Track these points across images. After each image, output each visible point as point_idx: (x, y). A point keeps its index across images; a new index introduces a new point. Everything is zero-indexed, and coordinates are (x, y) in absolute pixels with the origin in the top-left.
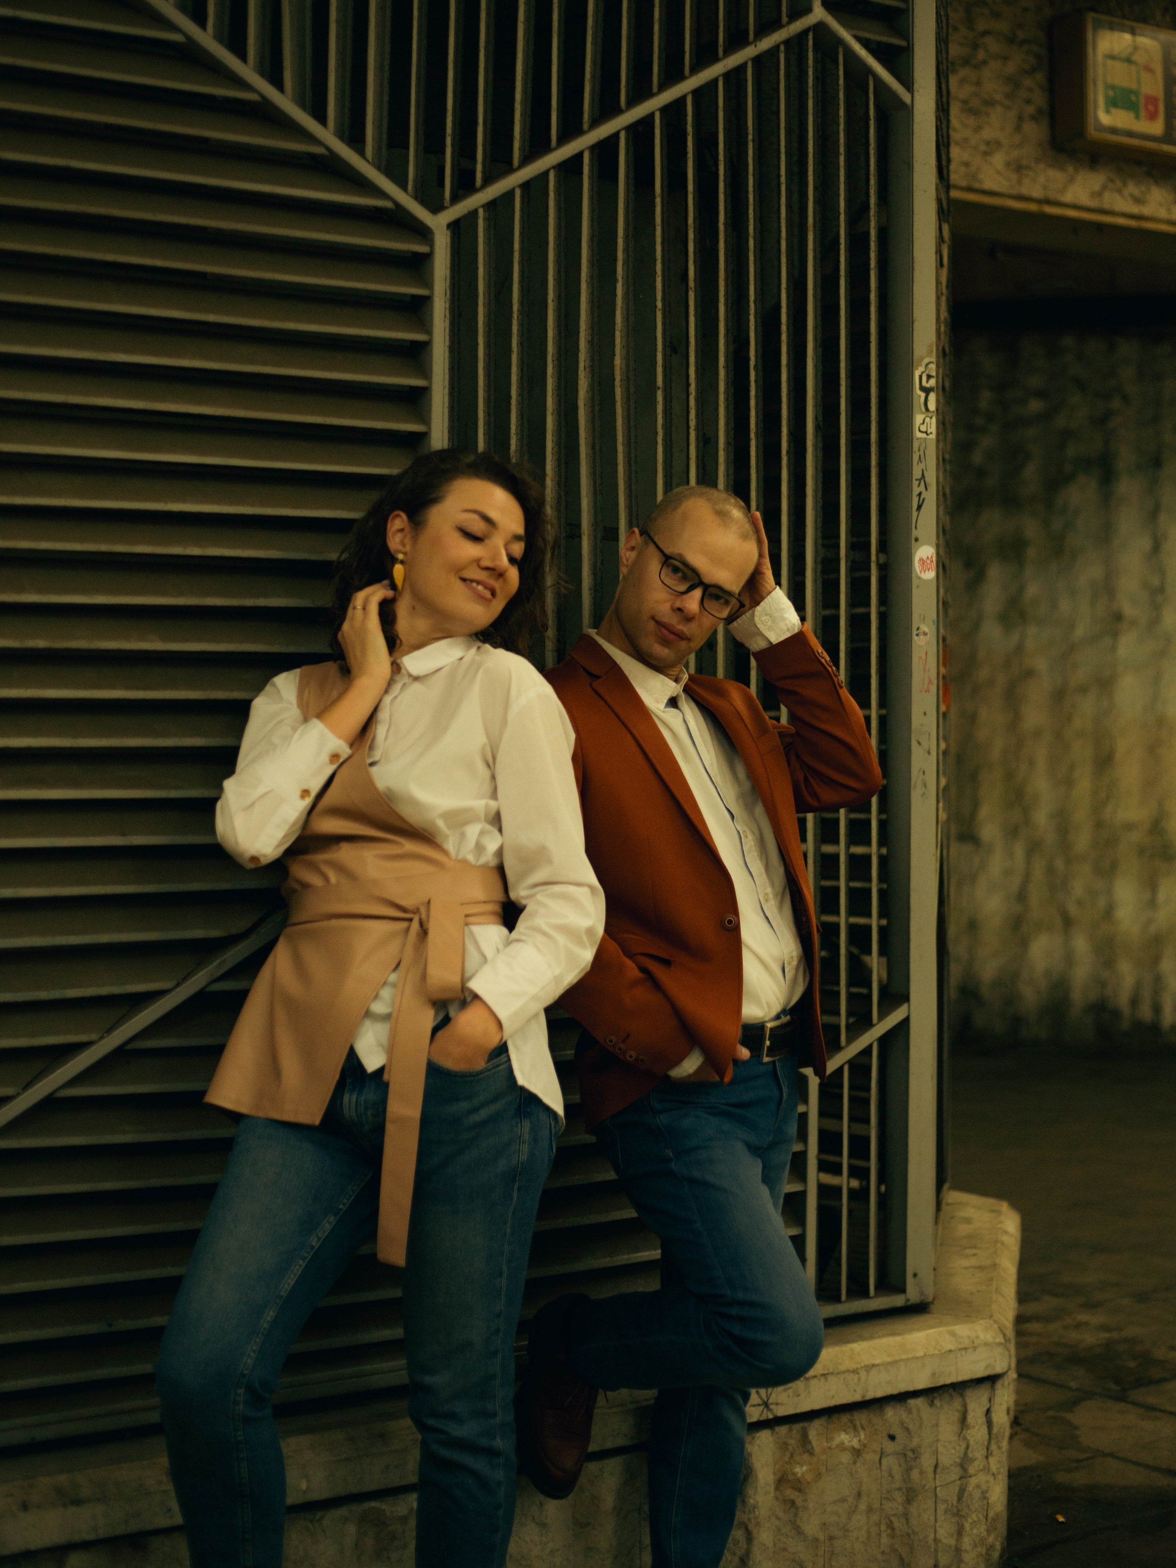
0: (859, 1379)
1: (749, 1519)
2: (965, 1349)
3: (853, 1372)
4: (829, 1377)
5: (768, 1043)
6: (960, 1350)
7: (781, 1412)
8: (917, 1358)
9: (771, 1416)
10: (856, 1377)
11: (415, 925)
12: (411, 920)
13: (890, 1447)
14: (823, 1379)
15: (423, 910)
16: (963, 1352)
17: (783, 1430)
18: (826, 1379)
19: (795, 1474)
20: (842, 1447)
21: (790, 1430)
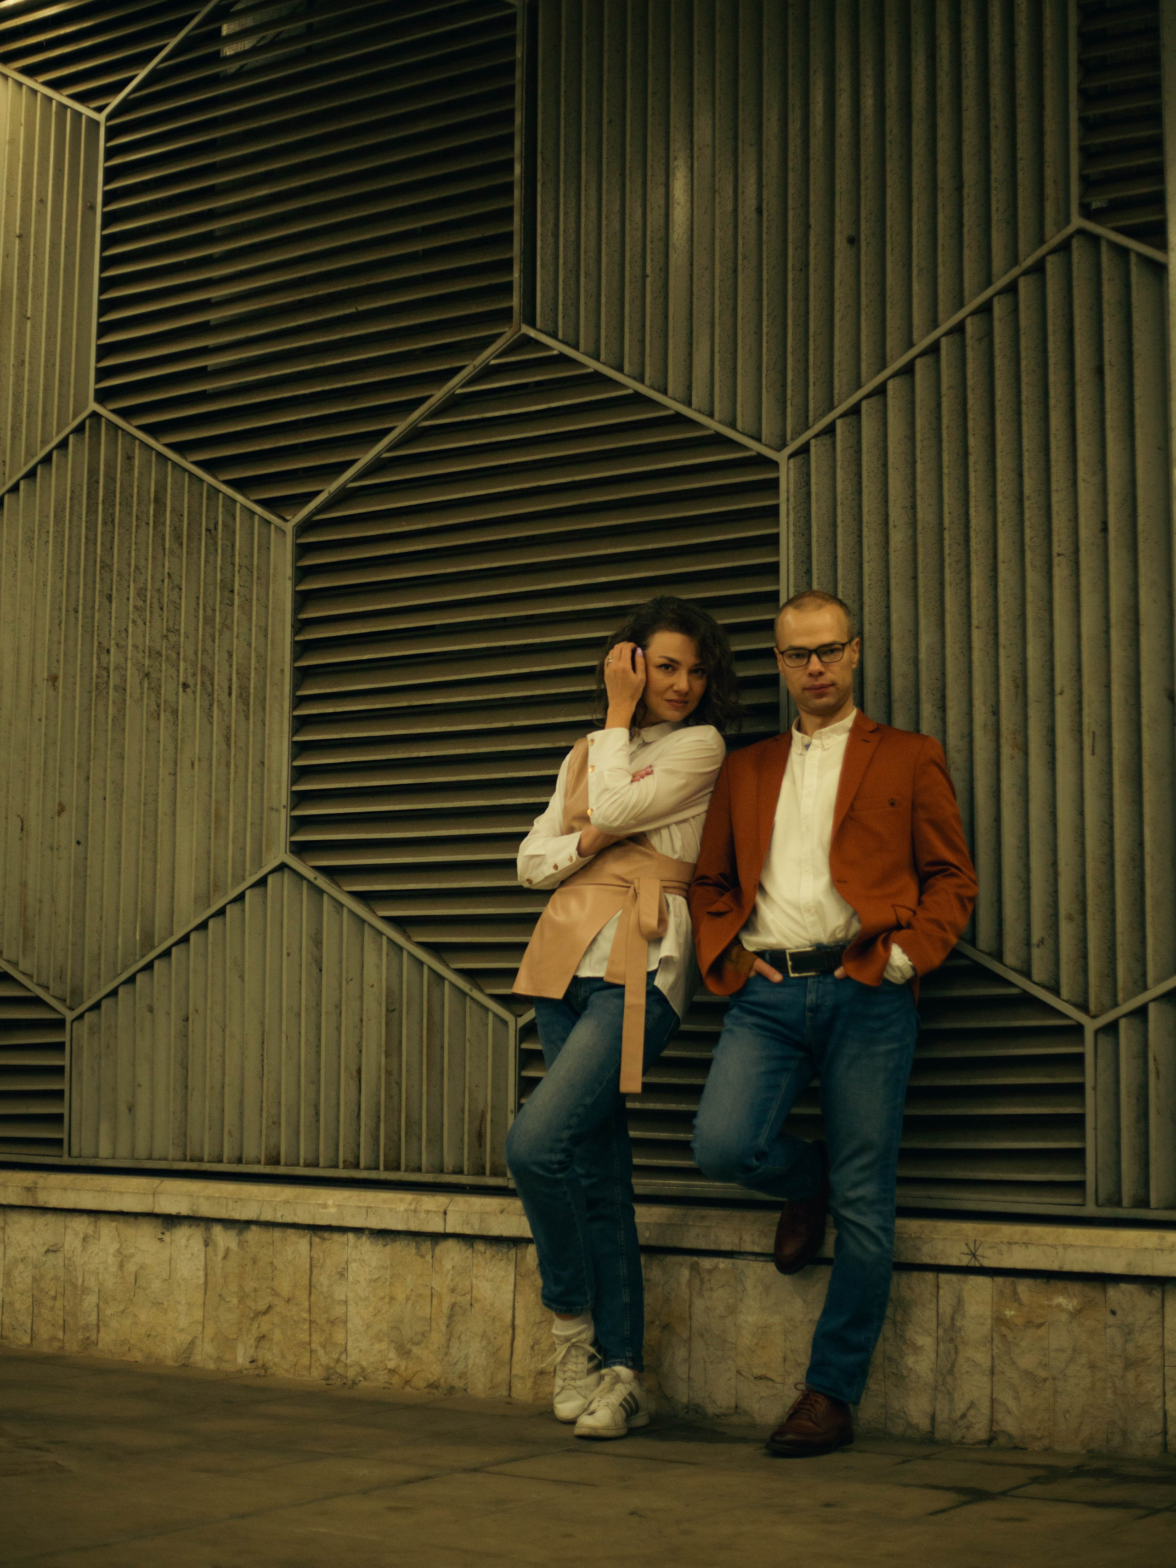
0: (1057, 1253)
1: (956, 1337)
2: (1162, 1250)
3: (1052, 1246)
4: (1029, 1246)
5: (790, 963)
6: (1156, 1249)
7: (986, 1263)
8: (1113, 1248)
9: (977, 1265)
10: (1054, 1251)
11: (631, 891)
12: (629, 887)
13: (1111, 1319)
14: (1024, 1247)
15: (636, 882)
16: (1160, 1252)
17: (1000, 1280)
18: (1027, 1247)
19: (1005, 1315)
20: (1059, 1306)
21: (1005, 1282)
